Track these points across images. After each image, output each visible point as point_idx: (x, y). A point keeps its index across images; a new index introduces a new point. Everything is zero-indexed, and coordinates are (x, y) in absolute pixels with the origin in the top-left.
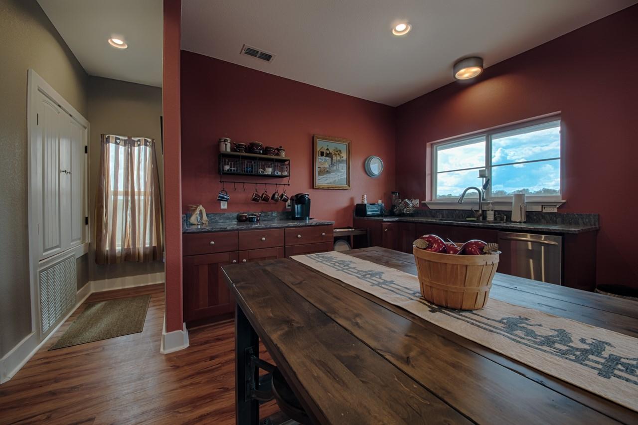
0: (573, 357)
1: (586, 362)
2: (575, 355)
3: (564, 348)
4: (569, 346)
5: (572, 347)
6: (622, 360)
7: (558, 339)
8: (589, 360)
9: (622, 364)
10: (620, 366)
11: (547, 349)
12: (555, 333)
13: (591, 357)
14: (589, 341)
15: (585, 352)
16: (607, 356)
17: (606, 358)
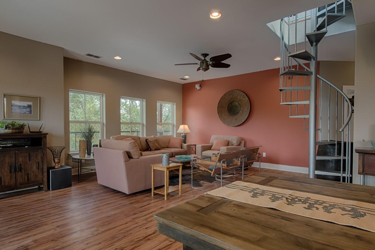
0: (320, 202)
1: (315, 201)
2: (319, 202)
3: (324, 204)
4: (322, 205)
5: (321, 205)
6: (301, 203)
7: (329, 208)
8: (313, 201)
9: (302, 201)
10: (303, 201)
11: (331, 203)
12: (332, 211)
13: (313, 202)
14: (314, 209)
15: (316, 203)
16: (307, 203)
17: (308, 203)
